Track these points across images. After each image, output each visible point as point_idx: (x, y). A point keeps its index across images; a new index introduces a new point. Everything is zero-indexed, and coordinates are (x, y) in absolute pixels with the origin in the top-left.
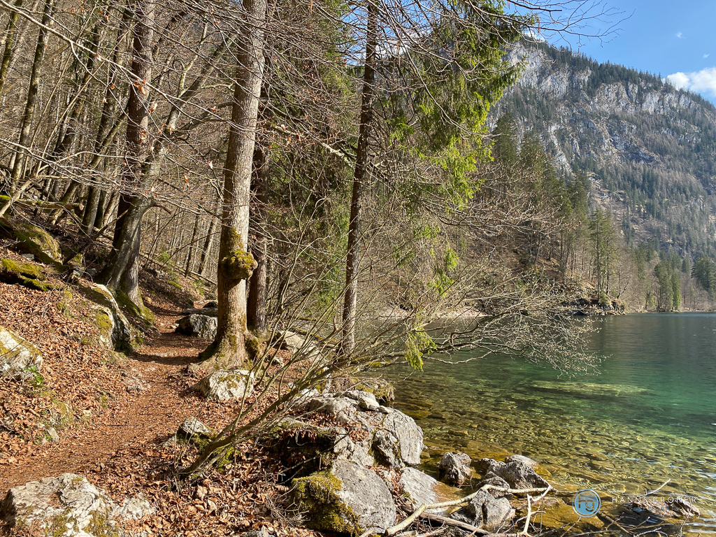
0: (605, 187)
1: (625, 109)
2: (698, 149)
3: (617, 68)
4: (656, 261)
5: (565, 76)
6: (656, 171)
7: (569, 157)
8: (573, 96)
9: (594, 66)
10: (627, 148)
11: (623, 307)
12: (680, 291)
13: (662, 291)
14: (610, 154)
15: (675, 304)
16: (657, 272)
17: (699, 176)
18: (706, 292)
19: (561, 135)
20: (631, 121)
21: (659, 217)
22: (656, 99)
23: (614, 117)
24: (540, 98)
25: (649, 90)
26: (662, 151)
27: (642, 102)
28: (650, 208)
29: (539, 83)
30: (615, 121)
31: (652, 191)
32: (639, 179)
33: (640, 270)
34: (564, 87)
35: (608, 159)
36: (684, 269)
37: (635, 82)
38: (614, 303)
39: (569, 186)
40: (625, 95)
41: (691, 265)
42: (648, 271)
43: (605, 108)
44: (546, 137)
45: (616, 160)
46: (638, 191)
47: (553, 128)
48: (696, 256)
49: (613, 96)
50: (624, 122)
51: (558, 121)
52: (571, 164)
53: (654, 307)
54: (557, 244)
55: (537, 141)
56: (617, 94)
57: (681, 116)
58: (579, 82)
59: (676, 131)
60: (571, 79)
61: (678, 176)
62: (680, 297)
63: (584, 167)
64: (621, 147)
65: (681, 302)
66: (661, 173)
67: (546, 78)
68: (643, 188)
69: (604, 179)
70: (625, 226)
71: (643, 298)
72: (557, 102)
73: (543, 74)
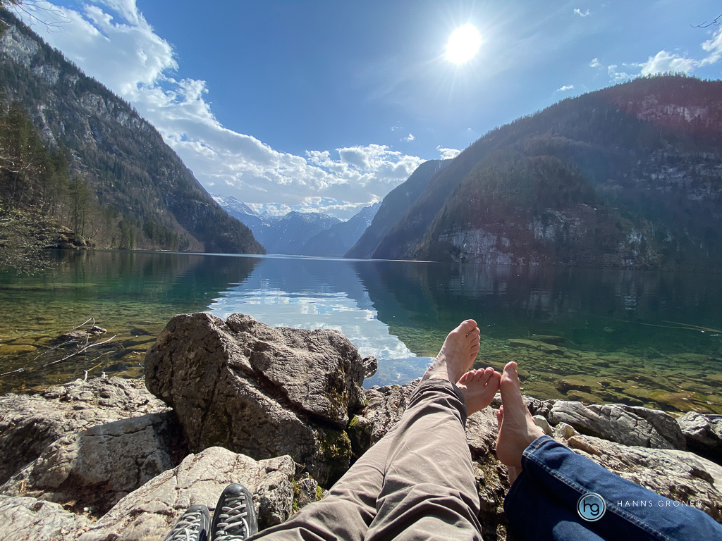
0: (85, 164)
1: (104, 115)
2: (150, 158)
3: (100, 85)
4: (120, 218)
5: (57, 72)
6: (123, 163)
7: (55, 134)
8: (62, 89)
9: (82, 76)
10: (103, 142)
11: (94, 245)
12: (135, 238)
13: (124, 236)
14: (89, 140)
15: (132, 246)
16: (120, 225)
17: (150, 174)
18: (150, 240)
19: (47, 112)
20: (107, 125)
21: (124, 192)
22: (126, 118)
23: (95, 117)
24: (32, 79)
25: (121, 110)
26: (128, 152)
27: (116, 116)
28: (118, 185)
29: (32, 67)
30: (95, 122)
31: (120, 175)
32: (111, 164)
33: (109, 222)
34: (55, 79)
35: (89, 145)
36: (138, 225)
37: (112, 100)
38: (87, 242)
39: (53, 154)
40: (104, 106)
41: (142, 224)
42: (114, 224)
43: (89, 108)
44: (36, 111)
45: (94, 148)
46: (110, 173)
47: (42, 107)
48: (146, 219)
49: (95, 103)
50: (103, 124)
51: (48, 104)
52: (57, 140)
53: (117, 246)
54: (40, 195)
55: (26, 112)
56: (99, 103)
57: (142, 134)
58: (68, 81)
59: (138, 142)
60: (61, 76)
61: (138, 170)
62: (135, 241)
63: (69, 144)
64: (100, 140)
65: (135, 244)
66: (127, 165)
67: (39, 66)
68: (113, 171)
69: (84, 158)
70: (99, 194)
71: (110, 240)
72: (47, 88)
73: (36, 61)
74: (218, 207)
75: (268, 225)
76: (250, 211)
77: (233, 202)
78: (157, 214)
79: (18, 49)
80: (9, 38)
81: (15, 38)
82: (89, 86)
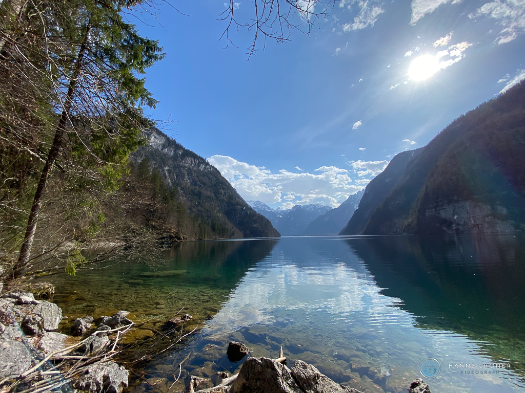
0: (184, 194)
1: (193, 167)
2: (215, 185)
3: (192, 152)
4: (200, 222)
5: (173, 150)
6: (202, 190)
7: (171, 180)
8: (175, 158)
9: (184, 149)
10: (193, 181)
11: (186, 239)
12: (206, 232)
13: (201, 232)
14: (187, 180)
15: (204, 237)
16: (199, 226)
17: (215, 194)
18: (214, 233)
19: (169, 171)
20: (195, 172)
21: (202, 206)
22: (204, 166)
23: (189, 169)
24: (162, 155)
25: (202, 163)
26: (204, 184)
27: (199, 166)
28: (199, 203)
29: (162, 149)
30: (190, 171)
31: (200, 197)
32: (196, 192)
33: (194, 224)
34: (172, 154)
35: (186, 183)
36: (208, 225)
37: (197, 159)
38: (183, 237)
39: (170, 191)
40: (194, 162)
41: (210, 223)
42: (197, 225)
43: (187, 165)
44: (163, 171)
45: (189, 185)
46: (196, 196)
47: (166, 168)
48: (212, 220)
49: (190, 162)
50: (193, 172)
51: (169, 166)
52: (172, 183)
53: (198, 238)
54: (163, 214)
55: (159, 172)
57: (211, 174)
58: (178, 153)
59: (209, 178)
60: (175, 151)
61: (209, 193)
62: (206, 234)
63: (177, 185)
64: (191, 180)
65: (206, 236)
66: (204, 191)
67: (165, 149)
68: (197, 195)
69: (184, 191)
70: (190, 209)
71: (194, 235)
72: (169, 159)
73: (164, 146)
74: (250, 209)
75: (281, 216)
76: (269, 208)
77: (259, 204)
78: (218, 217)
79: (156, 142)
80: (153, 138)
81: (155, 137)
82: (188, 154)
